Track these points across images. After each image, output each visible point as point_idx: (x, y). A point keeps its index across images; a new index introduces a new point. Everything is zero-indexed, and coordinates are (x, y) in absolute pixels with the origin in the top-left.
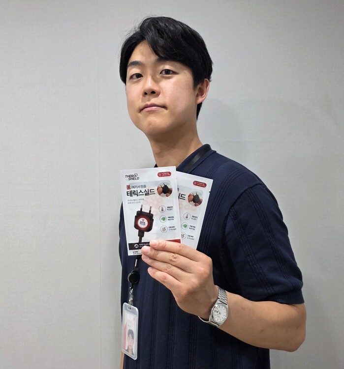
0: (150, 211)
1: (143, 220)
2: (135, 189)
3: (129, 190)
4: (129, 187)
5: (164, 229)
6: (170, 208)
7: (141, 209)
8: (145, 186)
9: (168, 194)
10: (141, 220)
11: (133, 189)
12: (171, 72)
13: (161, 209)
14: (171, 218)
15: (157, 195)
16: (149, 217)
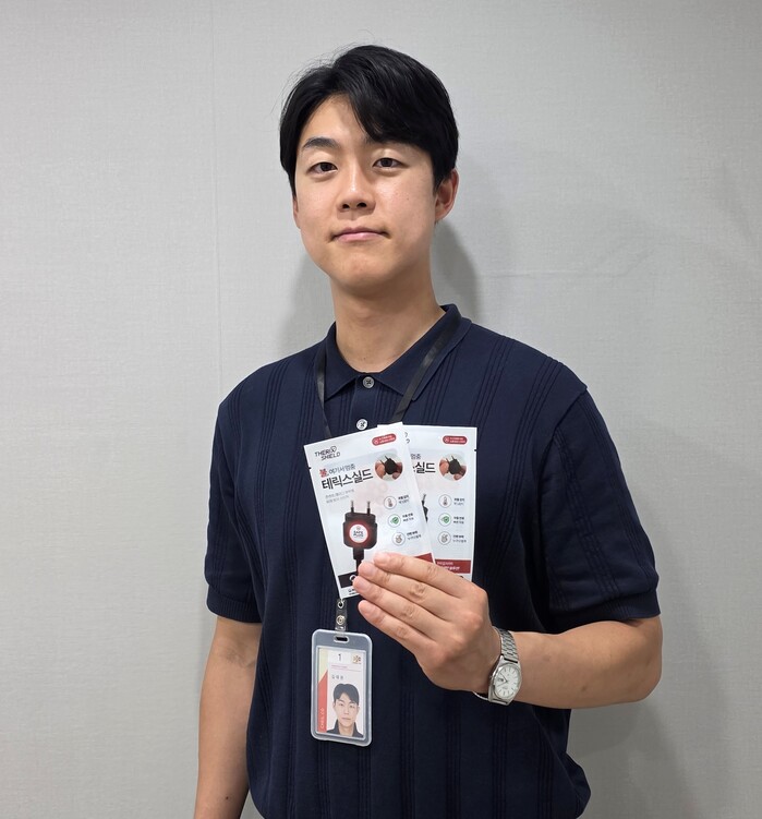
0: (369, 510)
1: (359, 529)
2: (337, 475)
3: (325, 479)
4: (323, 473)
5: (399, 539)
6: (404, 499)
7: (352, 509)
8: (353, 466)
9: (395, 474)
10: (354, 529)
11: (331, 476)
12: (394, 163)
13: (387, 503)
14: (409, 517)
15: (377, 479)
16: (369, 520)
